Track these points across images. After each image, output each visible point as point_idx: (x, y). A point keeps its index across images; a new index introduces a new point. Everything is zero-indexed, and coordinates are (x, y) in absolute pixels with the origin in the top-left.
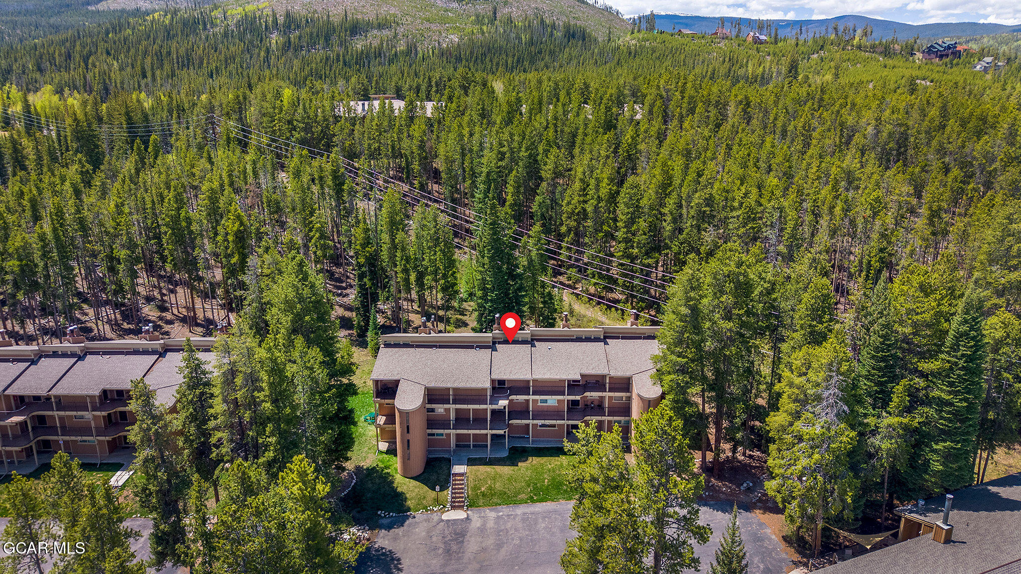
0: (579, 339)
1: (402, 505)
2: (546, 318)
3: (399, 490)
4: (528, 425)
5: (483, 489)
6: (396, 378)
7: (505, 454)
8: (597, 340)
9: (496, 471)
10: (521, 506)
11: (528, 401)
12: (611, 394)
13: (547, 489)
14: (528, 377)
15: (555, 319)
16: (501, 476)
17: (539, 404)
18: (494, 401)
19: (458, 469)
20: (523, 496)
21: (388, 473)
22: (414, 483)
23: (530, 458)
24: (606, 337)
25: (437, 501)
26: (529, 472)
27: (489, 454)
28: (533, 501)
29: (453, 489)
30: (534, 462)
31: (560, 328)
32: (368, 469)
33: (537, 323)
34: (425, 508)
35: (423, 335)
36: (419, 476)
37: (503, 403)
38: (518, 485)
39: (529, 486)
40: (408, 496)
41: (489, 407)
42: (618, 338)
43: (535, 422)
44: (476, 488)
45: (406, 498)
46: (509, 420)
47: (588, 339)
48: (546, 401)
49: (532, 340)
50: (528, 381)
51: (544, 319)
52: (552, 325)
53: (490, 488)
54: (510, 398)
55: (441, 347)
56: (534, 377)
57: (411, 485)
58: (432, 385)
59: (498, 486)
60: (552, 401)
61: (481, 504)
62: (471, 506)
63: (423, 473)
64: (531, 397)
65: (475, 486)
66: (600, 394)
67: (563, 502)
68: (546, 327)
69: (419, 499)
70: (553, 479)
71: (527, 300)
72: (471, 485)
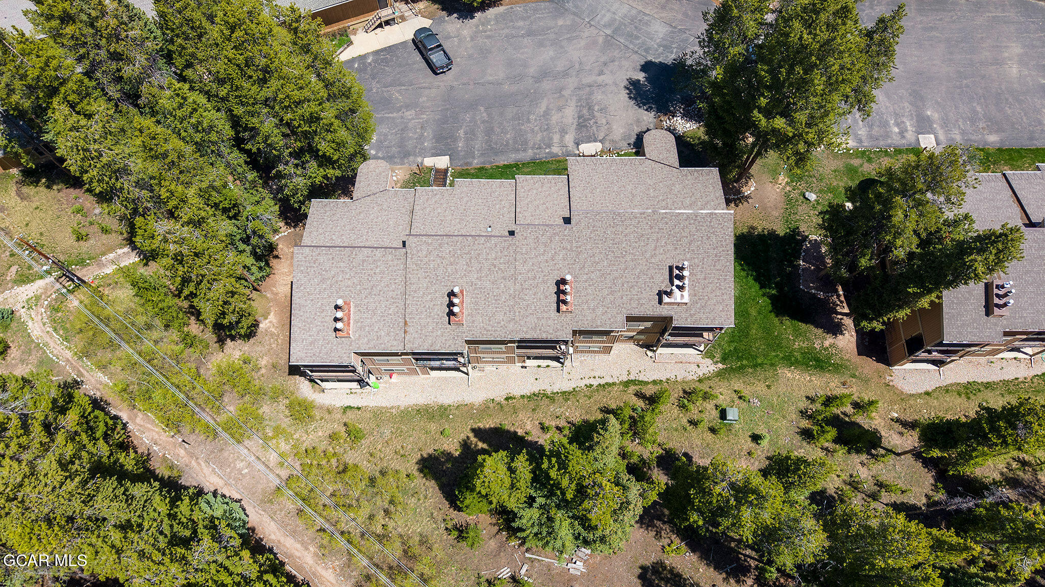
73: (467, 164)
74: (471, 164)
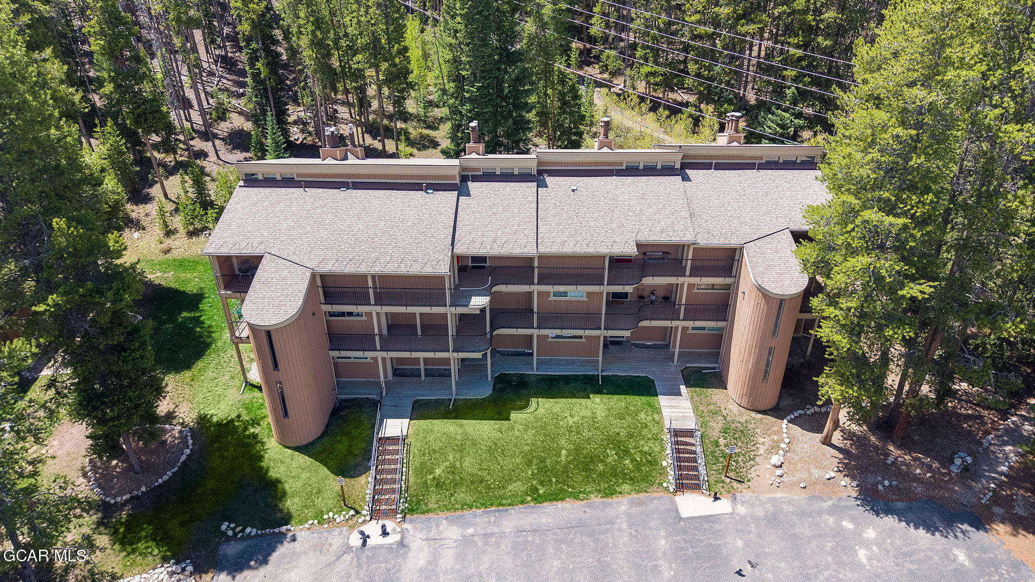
0: (632, 171)
1: (275, 508)
2: (567, 132)
3: (273, 474)
4: (531, 336)
5: (438, 472)
6: (256, 252)
7: (485, 392)
8: (667, 171)
9: (465, 433)
10: (513, 511)
11: (530, 294)
12: (695, 280)
13: (566, 471)
14: (529, 250)
15: (580, 134)
16: (474, 444)
17: (552, 298)
18: (460, 298)
19: (393, 427)
20: (516, 487)
21: (255, 436)
22: (302, 460)
23: (534, 401)
24: (685, 166)
25: (344, 501)
26: (531, 432)
27: (453, 391)
28: (538, 499)
29: (378, 472)
30: (541, 410)
31: (591, 148)
32: (219, 424)
33: (552, 142)
34: (319, 515)
35: (330, 161)
36: (311, 444)
37: (479, 302)
38: (508, 463)
39: (529, 464)
40: (287, 487)
41: (450, 312)
42: (707, 166)
43: (544, 332)
44: (424, 469)
45: (284, 494)
46: (493, 328)
47: (650, 171)
48: (565, 294)
49: (540, 172)
50: (531, 259)
51: (563, 133)
52: (577, 145)
53: (452, 470)
54: (494, 289)
55: (356, 186)
56: (542, 250)
57: (295, 464)
58: (330, 267)
59: (469, 465)
60: (577, 293)
61: (432, 505)
62: (411, 511)
63: (324, 434)
64: (536, 288)
65: (423, 464)
66: (672, 280)
67: (596, 499)
68: (566, 147)
69: (309, 496)
70: (578, 449)
71: (533, 99)
72: (415, 462)
73: (641, 503)
74: (632, 503)
